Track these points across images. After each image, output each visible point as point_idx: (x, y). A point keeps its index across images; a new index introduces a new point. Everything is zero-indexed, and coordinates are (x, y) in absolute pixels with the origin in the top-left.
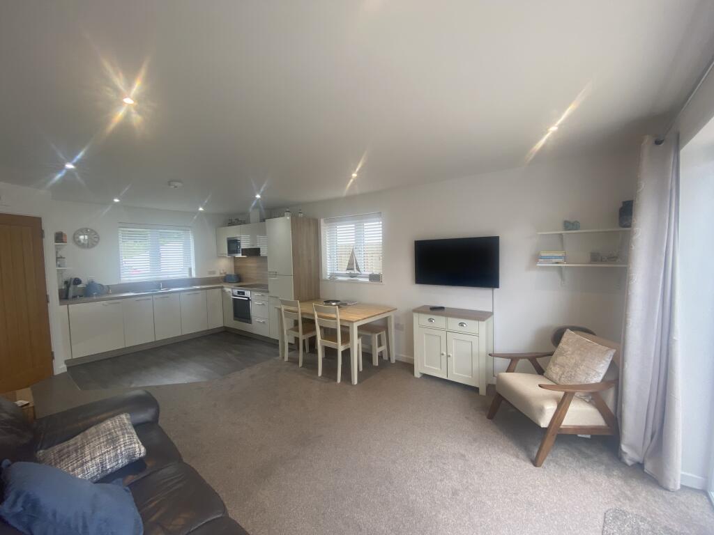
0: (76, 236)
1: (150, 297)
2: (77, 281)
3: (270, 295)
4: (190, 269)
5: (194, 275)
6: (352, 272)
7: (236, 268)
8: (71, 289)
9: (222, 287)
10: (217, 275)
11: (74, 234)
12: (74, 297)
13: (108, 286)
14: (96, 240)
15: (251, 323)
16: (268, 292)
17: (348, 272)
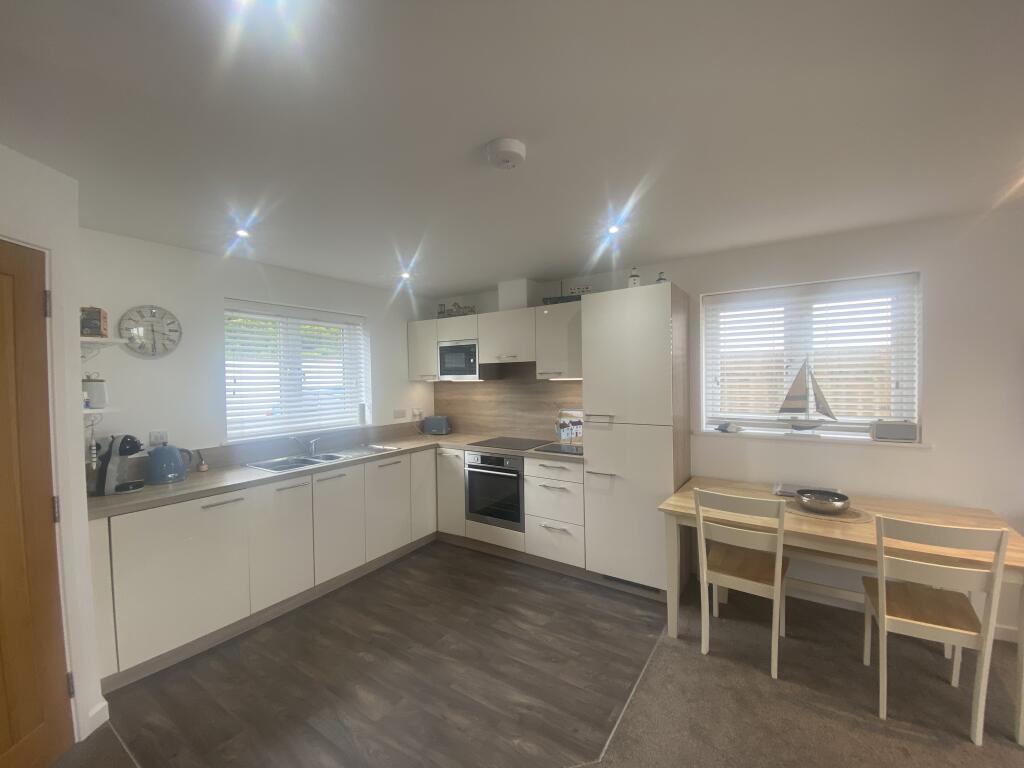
0: (125, 324)
1: (308, 479)
2: (130, 445)
3: (587, 468)
4: (362, 407)
5: (369, 421)
6: (801, 416)
7: (437, 402)
8: (113, 467)
9: (437, 447)
10: (408, 419)
11: (122, 319)
12: (121, 488)
13: (198, 451)
14: (174, 336)
15: (522, 530)
16: (582, 462)
17: (787, 416)
